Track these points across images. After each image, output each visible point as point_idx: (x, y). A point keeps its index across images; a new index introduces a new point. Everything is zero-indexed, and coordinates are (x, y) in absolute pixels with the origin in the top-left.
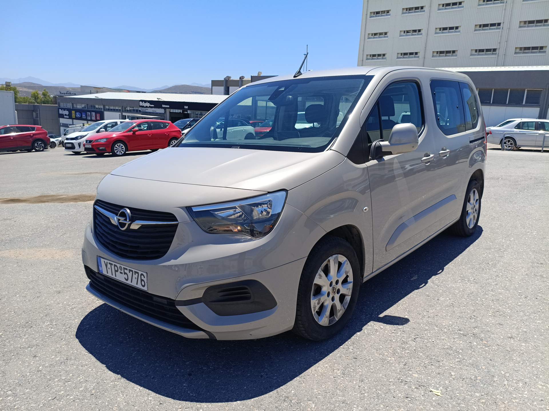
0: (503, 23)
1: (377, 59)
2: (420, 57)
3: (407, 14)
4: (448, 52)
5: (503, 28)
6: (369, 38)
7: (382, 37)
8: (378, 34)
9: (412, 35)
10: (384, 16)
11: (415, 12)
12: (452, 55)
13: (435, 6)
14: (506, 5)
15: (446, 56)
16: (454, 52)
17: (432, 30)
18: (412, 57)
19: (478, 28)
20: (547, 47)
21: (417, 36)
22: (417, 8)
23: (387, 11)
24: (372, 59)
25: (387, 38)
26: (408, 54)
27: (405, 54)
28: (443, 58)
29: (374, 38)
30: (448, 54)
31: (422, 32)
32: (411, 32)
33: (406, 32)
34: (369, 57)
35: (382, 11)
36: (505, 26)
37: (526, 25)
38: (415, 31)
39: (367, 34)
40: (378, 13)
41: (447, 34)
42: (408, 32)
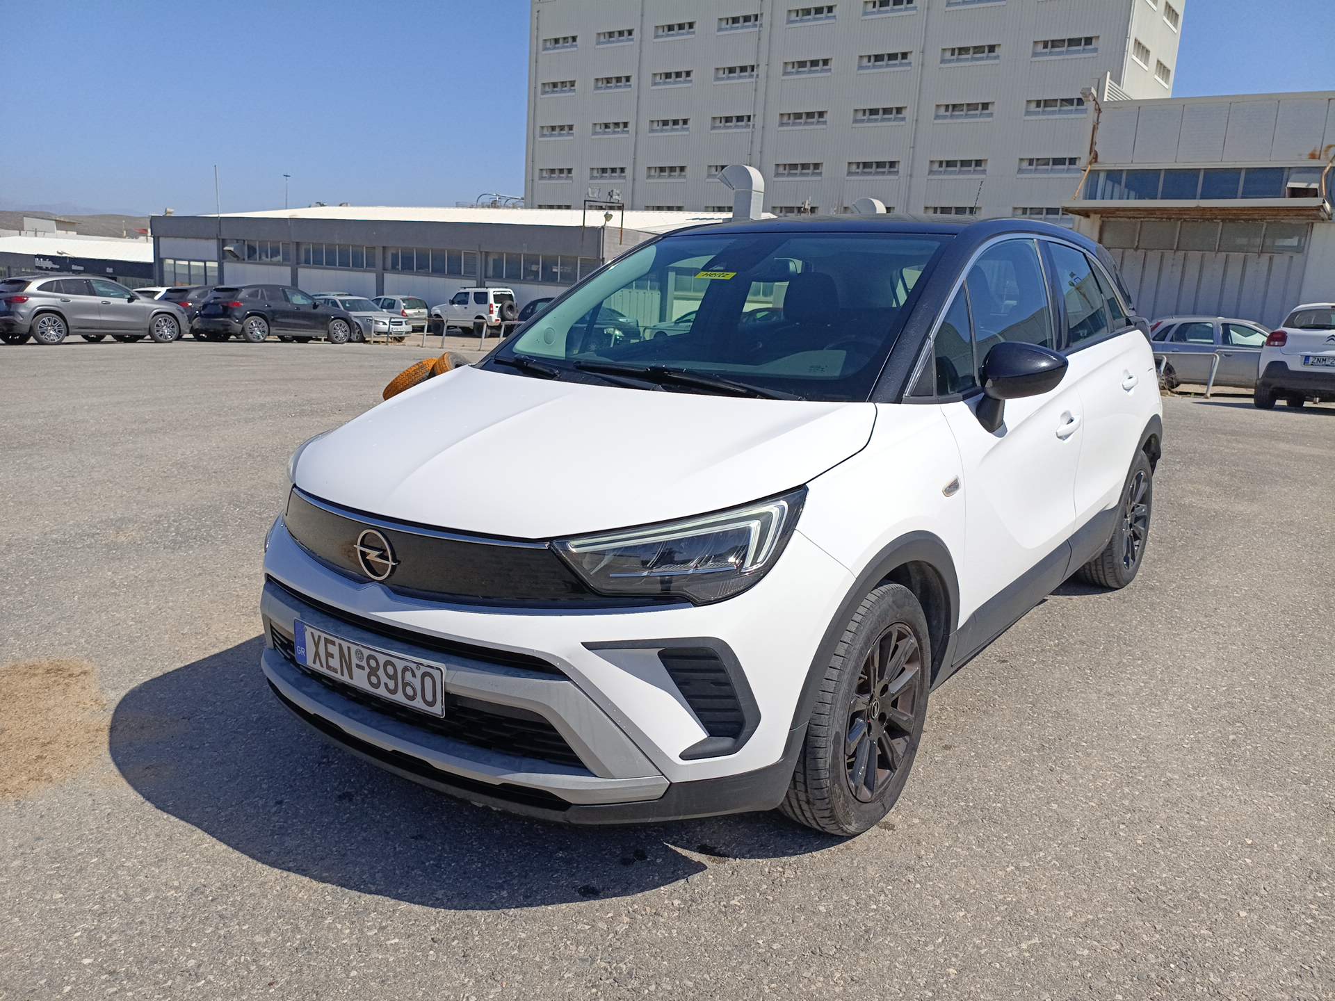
0: (754, 116)
1: (559, 178)
2: (627, 177)
3: (602, 91)
4: (672, 169)
5: (754, 125)
6: (543, 135)
7: (563, 135)
8: (558, 129)
9: (614, 132)
10: (565, 91)
11: (617, 87)
12: (680, 175)
13: (647, 79)
14: (756, 82)
15: (670, 176)
16: (682, 169)
17: (645, 125)
18: (615, 178)
19: (717, 123)
20: (824, 165)
21: (619, 136)
22: (618, 79)
23: (571, 82)
24: (550, 178)
25: (571, 138)
26: (609, 171)
27: (604, 170)
28: (665, 181)
29: (551, 135)
30: (673, 174)
31: (631, 127)
32: (611, 126)
33: (603, 126)
34: (544, 174)
35: (562, 83)
36: (758, 121)
37: (791, 121)
38: (617, 124)
39: (538, 129)
40: (555, 85)
41: (670, 133)
42: (607, 126)
